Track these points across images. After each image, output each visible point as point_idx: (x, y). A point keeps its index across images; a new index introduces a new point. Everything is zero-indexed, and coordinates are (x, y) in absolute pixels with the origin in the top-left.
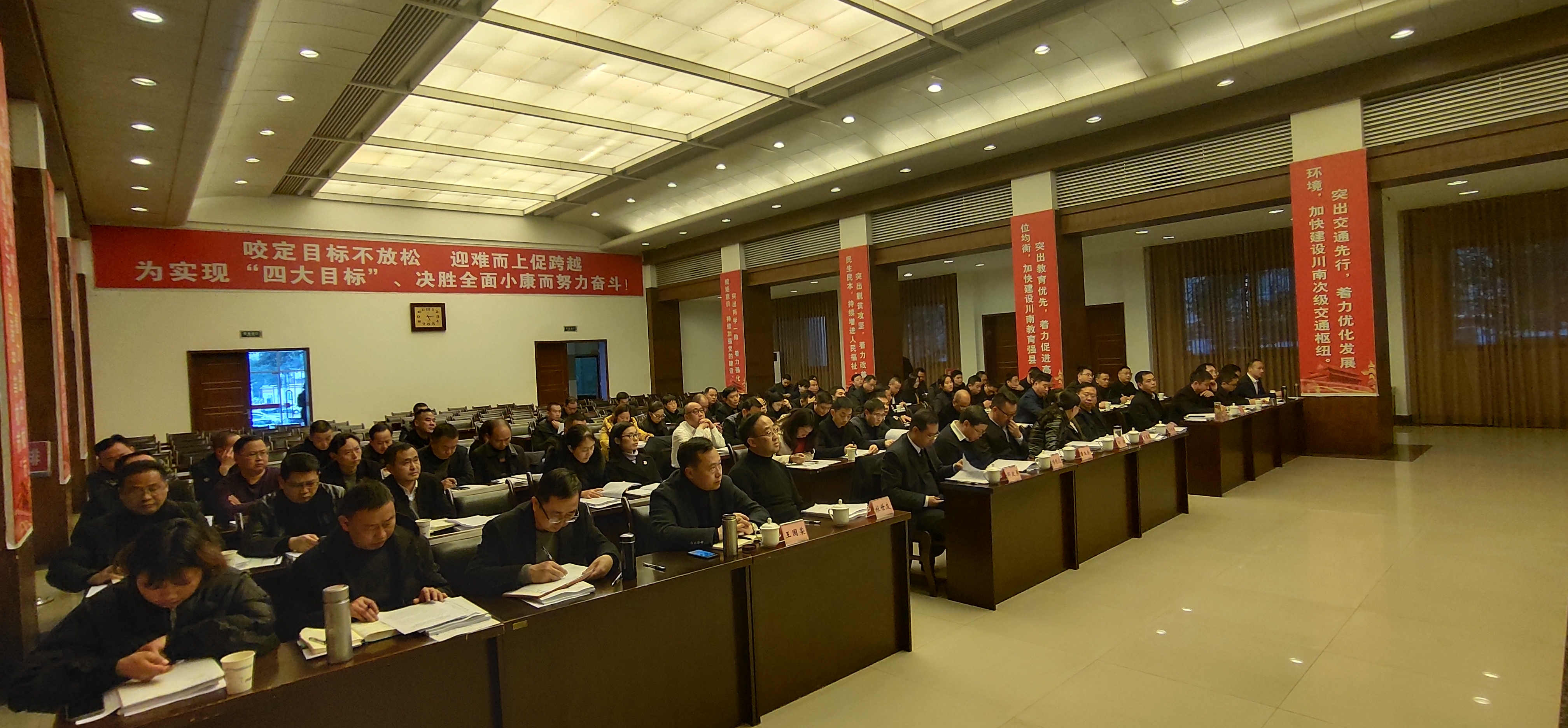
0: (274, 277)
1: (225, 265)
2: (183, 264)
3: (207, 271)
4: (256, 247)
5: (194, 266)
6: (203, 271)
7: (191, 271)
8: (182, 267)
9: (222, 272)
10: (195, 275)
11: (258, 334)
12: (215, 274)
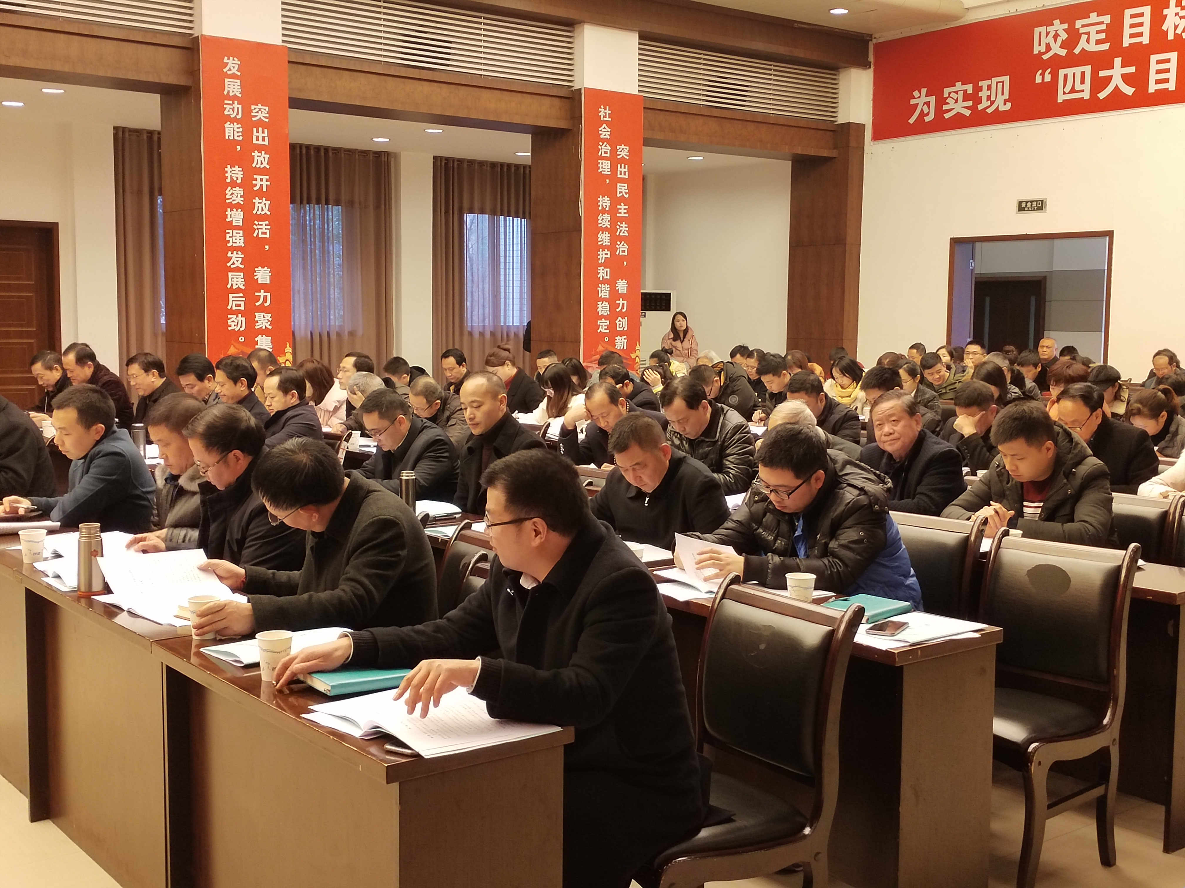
0: (1073, 91)
1: (1006, 79)
2: (959, 86)
3: (984, 94)
4: (1052, 34)
5: (970, 88)
6: (980, 94)
7: (966, 97)
8: (957, 92)
9: (1003, 94)
10: (970, 103)
11: (1039, 206)
12: (993, 99)
